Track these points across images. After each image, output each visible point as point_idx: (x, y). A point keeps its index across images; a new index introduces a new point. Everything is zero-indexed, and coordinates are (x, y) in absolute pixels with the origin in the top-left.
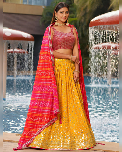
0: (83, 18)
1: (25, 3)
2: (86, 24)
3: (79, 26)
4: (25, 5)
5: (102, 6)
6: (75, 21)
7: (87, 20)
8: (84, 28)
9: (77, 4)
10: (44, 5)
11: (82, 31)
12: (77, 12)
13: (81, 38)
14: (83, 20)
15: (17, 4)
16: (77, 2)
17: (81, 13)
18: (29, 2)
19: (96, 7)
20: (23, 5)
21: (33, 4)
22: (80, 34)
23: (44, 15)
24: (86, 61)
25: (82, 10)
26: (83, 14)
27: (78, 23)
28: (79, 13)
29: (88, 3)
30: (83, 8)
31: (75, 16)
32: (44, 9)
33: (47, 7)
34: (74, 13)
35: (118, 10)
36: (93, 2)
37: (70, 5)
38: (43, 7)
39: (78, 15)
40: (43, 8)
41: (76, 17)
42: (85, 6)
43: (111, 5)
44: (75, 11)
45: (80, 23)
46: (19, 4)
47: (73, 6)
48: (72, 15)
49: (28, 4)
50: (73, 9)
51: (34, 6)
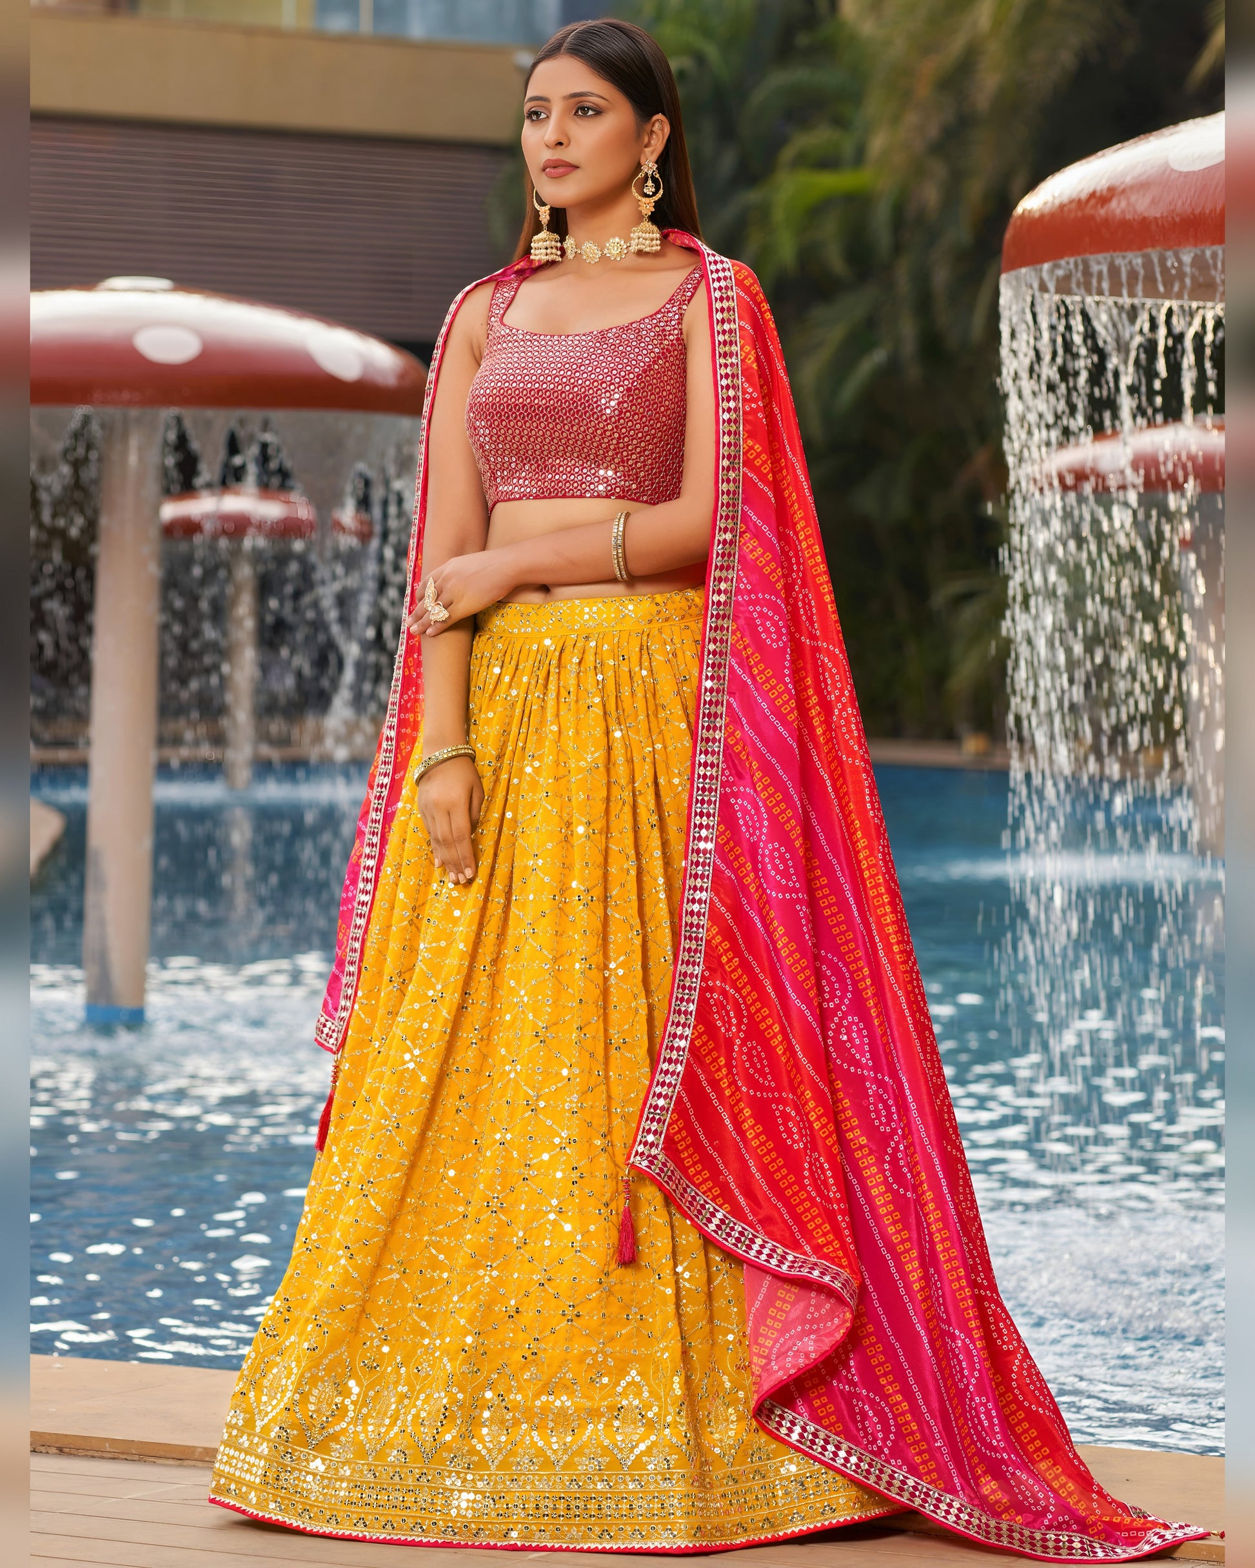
0: (939, 170)
1: (338, 23)
2: (961, 233)
3: (898, 248)
4: (342, 39)
5: (1130, 46)
6: (857, 203)
7: (975, 189)
8: (941, 276)
9: (867, 28)
11: (924, 302)
12: (875, 104)
13: (913, 372)
14: (931, 195)
15: (250, 32)
17: (912, 118)
18: (379, 12)
19: (1067, 58)
20: (321, 37)
21: (417, 29)
22: (908, 330)
25: (924, 90)
26: (934, 129)
27: (881, 218)
28: (896, 119)
29: (983, 15)
30: (931, 67)
31: (848, 147)
34: (840, 122)
37: (803, 40)
39: (878, 143)
41: (859, 158)
42: (956, 45)
44: (854, 95)
46: (276, 33)
47: (825, 51)
48: (817, 138)
49: (366, 25)
50: (827, 77)
51: (427, 47)
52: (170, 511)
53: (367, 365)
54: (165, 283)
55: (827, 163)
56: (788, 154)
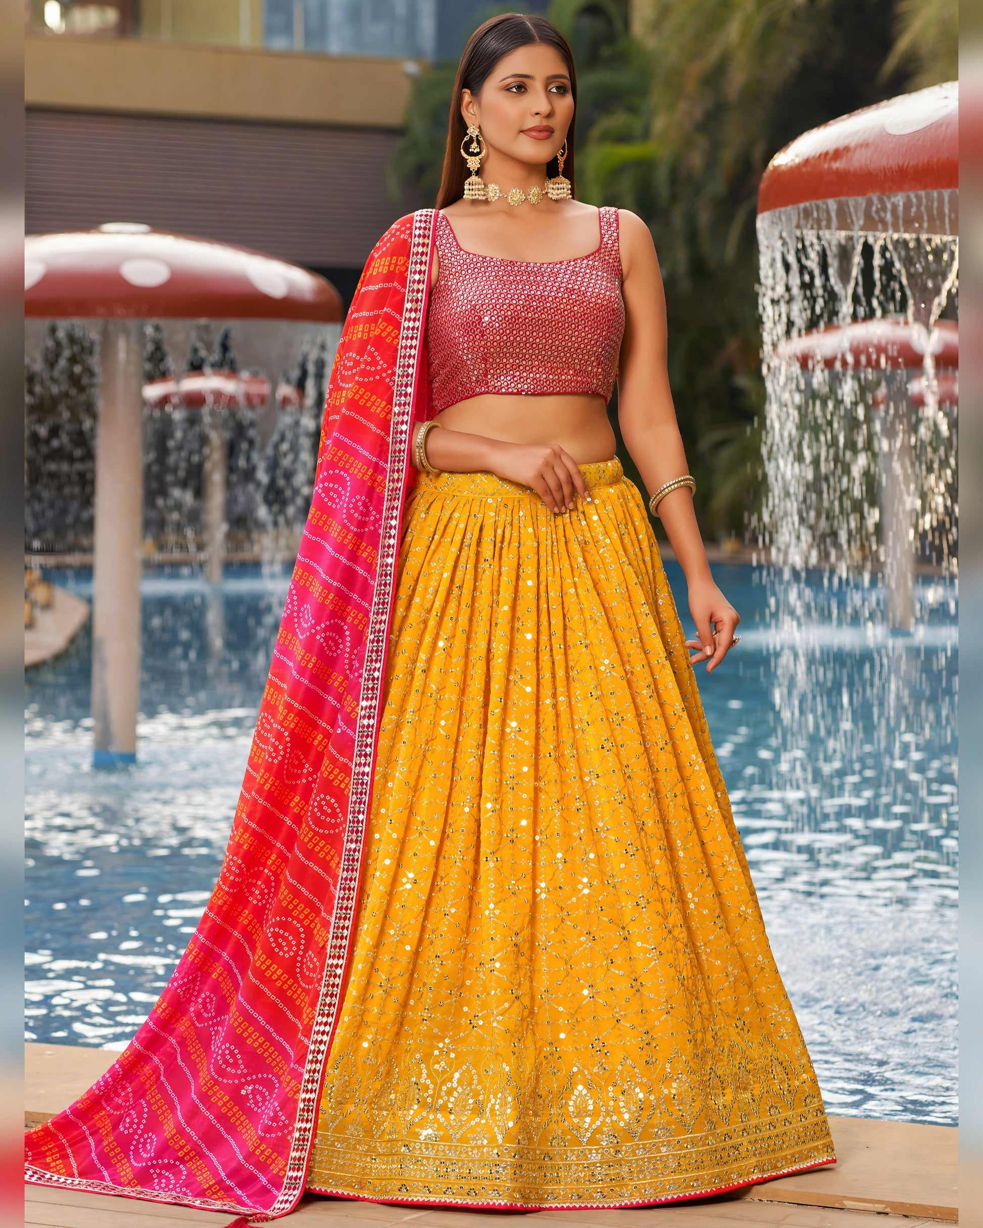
0: (702, 142)
1: (279, 43)
2: (718, 186)
3: (674, 198)
4: (281, 55)
5: (837, 52)
6: (645, 166)
7: (728, 156)
8: (704, 217)
9: (651, 43)
10: (416, 55)
11: (692, 238)
12: (657, 96)
13: (685, 286)
14: (697, 160)
15: (218, 50)
16: (657, 25)
17: (683, 106)
18: (309, 35)
19: (792, 62)
20: (267, 53)
21: (335, 46)
22: (681, 256)
23: (419, 128)
24: (726, 455)
25: (691, 85)
26: (698, 114)
27: (662, 176)
28: (672, 107)
29: (733, 31)
30: (696, 69)
32: (414, 80)
33: (439, 66)
34: (632, 109)
35: (955, 78)
36: (771, 26)
37: (606, 51)
38: (411, 67)
39: (659, 124)
40: (408, 76)
41: (646, 134)
42: (714, 54)
43: (903, 44)
44: (642, 90)
45: (674, 177)
46: (236, 51)
47: (621, 59)
48: (617, 120)
49: (299, 44)
50: (621, 78)
51: (341, 60)
52: (153, 392)
53: (291, 285)
54: (143, 228)
55: (623, 138)
56: (596, 132)
